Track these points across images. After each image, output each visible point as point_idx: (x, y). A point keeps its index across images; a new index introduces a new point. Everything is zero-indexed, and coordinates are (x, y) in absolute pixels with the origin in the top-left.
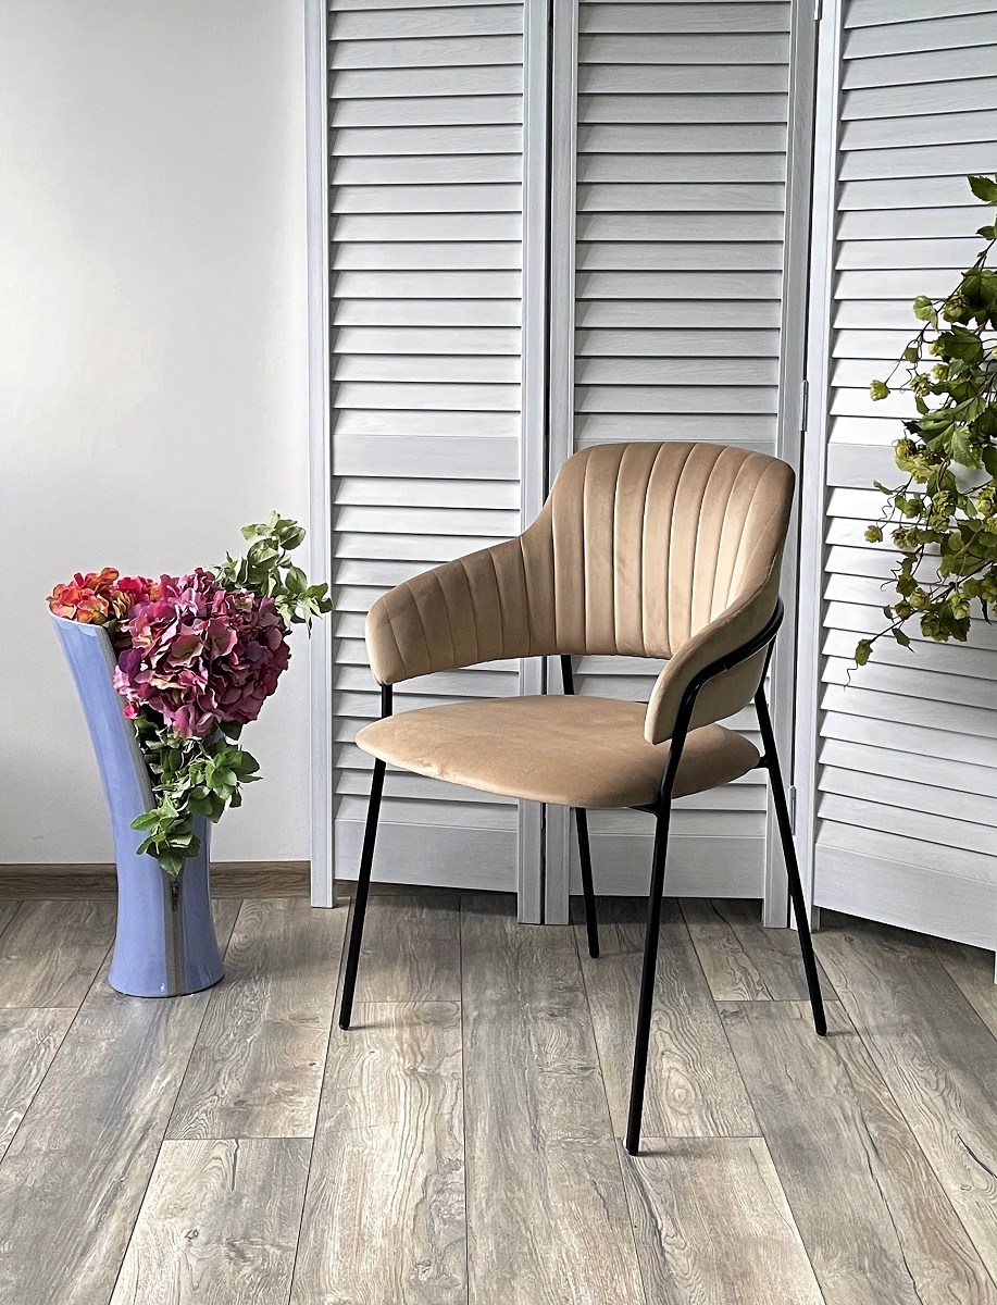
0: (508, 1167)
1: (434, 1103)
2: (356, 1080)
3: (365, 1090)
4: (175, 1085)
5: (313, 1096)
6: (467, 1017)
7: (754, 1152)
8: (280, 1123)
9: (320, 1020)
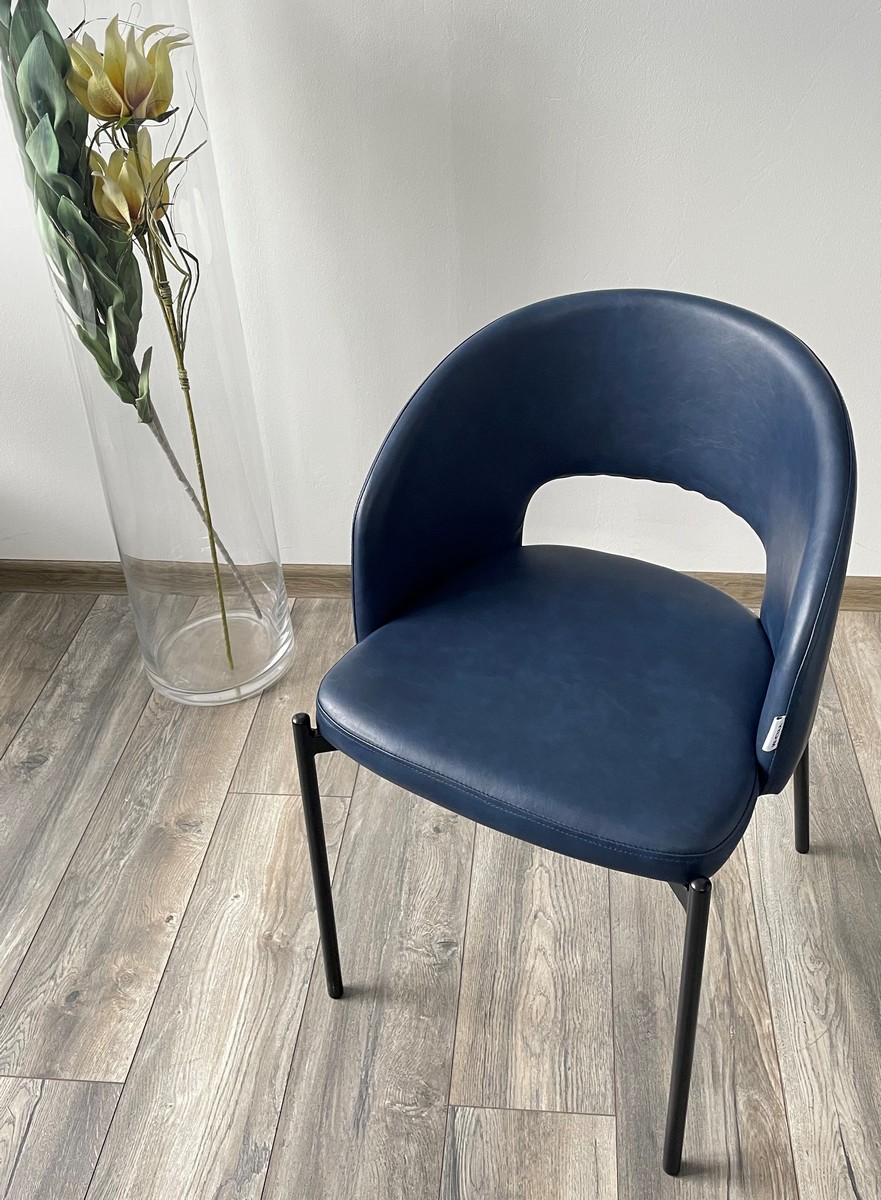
0: (317, 1170)
1: (271, 1015)
2: (204, 953)
3: (207, 979)
4: (22, 950)
5: (150, 988)
6: (351, 829)
7: (600, 1151)
8: (99, 1046)
9: (203, 827)
